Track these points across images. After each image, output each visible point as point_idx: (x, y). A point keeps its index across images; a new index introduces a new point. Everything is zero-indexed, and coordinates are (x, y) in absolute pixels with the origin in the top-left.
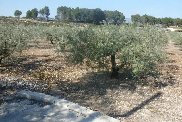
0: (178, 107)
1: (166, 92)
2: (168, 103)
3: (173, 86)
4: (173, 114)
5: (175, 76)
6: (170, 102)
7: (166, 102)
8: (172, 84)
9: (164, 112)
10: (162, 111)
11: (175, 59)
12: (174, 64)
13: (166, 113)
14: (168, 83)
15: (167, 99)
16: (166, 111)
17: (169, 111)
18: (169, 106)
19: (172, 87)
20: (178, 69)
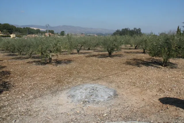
0: (19, 106)
1: (3, 98)
2: (8, 107)
3: (9, 90)
4: (15, 113)
5: (8, 80)
6: (9, 105)
7: (5, 106)
8: (7, 88)
9: (6, 116)
10: (4, 116)
11: (4, 65)
12: (4, 70)
13: (8, 115)
14: (2, 89)
15: (6, 103)
16: (9, 114)
17: (11, 113)
18: (10, 109)
19: (8, 92)
20: (10, 73)
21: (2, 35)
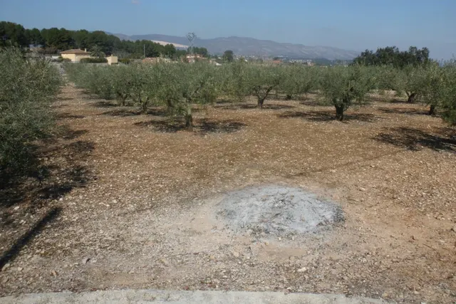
0: (100, 225)
1: (70, 203)
2: (77, 225)
3: (84, 187)
4: (91, 242)
5: (86, 164)
6: (81, 221)
7: (72, 223)
8: (83, 182)
9: (71, 246)
10: (67, 244)
11: (86, 127)
12: (82, 138)
13: (76, 245)
14: (72, 183)
15: (75, 217)
16: (77, 242)
17: (82, 240)
18: (81, 230)
19: (82, 190)
20: (93, 148)
21: (89, 57)
